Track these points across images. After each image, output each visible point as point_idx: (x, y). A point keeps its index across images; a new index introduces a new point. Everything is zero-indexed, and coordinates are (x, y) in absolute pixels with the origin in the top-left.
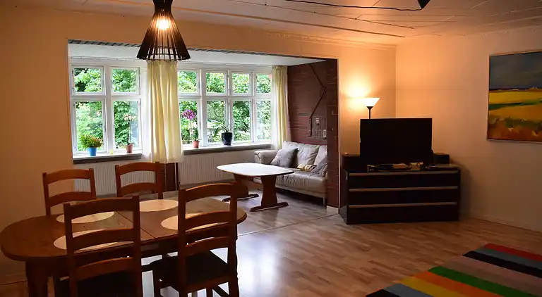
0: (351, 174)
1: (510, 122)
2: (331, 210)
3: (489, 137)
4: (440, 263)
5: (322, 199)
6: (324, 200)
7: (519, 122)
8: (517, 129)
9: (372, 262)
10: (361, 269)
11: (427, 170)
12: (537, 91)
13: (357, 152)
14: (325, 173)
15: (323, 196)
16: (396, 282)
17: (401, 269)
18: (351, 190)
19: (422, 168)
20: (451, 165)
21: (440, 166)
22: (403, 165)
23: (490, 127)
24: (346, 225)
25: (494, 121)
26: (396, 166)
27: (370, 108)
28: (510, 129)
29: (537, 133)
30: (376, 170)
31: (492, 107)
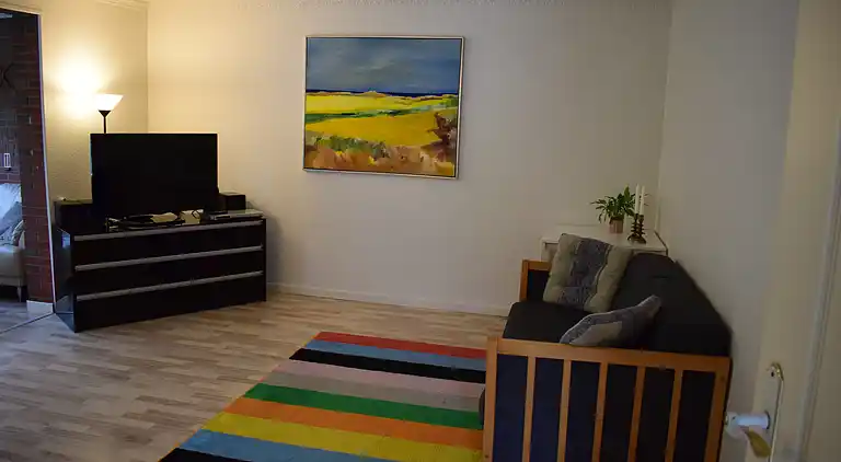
0: (77, 238)
1: (337, 143)
2: (36, 308)
3: (307, 166)
4: (258, 378)
5: (15, 288)
6: (19, 291)
7: (349, 142)
8: (347, 153)
9: (141, 398)
10: (125, 416)
11: (214, 222)
12: (376, 97)
13: (85, 194)
14: (17, 237)
15: (18, 283)
16: (196, 428)
17: (196, 401)
18: (79, 268)
19: (204, 220)
20: (248, 212)
21: (232, 214)
22: (170, 216)
23: (308, 149)
24: (72, 333)
25: (313, 141)
26: (156, 218)
27: (105, 113)
28: (338, 154)
29: (375, 159)
30: (122, 227)
31: (311, 118)
